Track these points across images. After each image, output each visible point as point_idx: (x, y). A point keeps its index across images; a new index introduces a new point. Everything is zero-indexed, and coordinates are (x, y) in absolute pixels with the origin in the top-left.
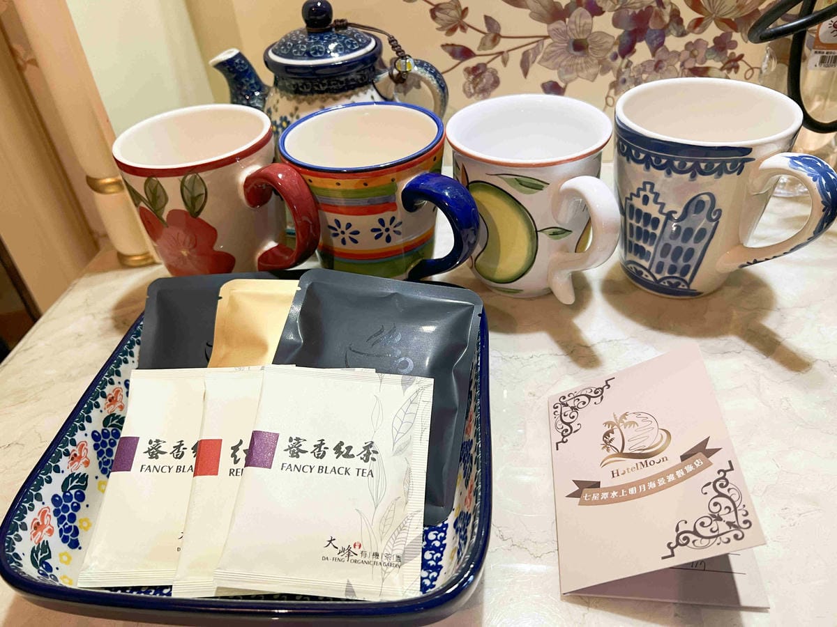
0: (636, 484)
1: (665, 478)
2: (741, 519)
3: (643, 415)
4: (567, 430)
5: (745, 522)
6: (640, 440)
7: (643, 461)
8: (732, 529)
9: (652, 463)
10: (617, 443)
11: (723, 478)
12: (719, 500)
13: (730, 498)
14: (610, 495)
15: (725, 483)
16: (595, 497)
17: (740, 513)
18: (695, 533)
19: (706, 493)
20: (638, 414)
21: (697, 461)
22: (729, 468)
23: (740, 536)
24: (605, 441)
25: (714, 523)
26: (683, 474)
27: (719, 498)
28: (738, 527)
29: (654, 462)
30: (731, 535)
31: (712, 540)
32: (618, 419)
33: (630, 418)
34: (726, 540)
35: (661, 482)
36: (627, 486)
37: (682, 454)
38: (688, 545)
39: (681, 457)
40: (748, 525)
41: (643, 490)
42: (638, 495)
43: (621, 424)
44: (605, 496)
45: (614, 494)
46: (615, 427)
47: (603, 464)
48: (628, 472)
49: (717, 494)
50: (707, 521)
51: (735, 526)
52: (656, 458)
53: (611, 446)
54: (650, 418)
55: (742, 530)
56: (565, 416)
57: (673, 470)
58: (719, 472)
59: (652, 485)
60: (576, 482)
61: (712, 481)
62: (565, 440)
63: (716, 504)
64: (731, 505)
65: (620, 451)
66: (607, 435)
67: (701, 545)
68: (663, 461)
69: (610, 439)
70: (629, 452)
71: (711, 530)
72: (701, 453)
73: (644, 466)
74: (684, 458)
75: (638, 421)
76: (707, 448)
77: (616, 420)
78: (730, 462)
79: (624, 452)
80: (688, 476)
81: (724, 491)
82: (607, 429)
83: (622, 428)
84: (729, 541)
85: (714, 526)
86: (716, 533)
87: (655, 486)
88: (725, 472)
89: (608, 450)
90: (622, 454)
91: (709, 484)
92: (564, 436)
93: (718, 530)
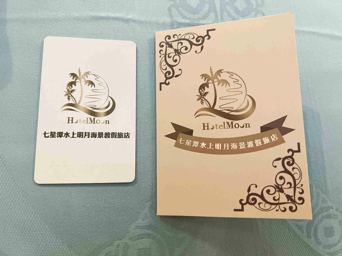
0: (222, 141)
1: (246, 143)
2: (298, 195)
3: (235, 76)
4: (169, 73)
5: (300, 199)
6: (230, 101)
7: (230, 121)
8: (290, 201)
9: (237, 126)
10: (210, 98)
11: (291, 157)
12: (284, 175)
13: (293, 176)
14: (200, 145)
15: (291, 162)
16: (188, 143)
17: (298, 190)
18: (262, 197)
19: (275, 167)
20: (231, 74)
21: (273, 135)
22: (297, 149)
23: (294, 209)
24: (201, 93)
25: (277, 193)
26: (260, 144)
27: (284, 173)
28: (294, 202)
29: (239, 125)
30: (287, 206)
31: (273, 206)
32: (214, 73)
33: (224, 76)
34: (283, 209)
35: (242, 146)
36: (215, 141)
37: (262, 126)
38: (255, 205)
39: (261, 127)
40: (301, 202)
41: (226, 148)
42: (222, 152)
43: (215, 80)
44: (196, 144)
45: (203, 145)
46: (210, 81)
47: (197, 115)
48: (216, 128)
49: (283, 170)
50: (272, 190)
51: (292, 200)
52: (241, 122)
53: (205, 99)
54: (240, 82)
55: (297, 204)
56: (169, 57)
57: (253, 138)
58: (289, 150)
59: (234, 146)
60: (174, 125)
61: (282, 157)
62: (167, 82)
63: (281, 178)
64: (292, 182)
65: (212, 106)
66: (202, 87)
67: (264, 208)
68: (246, 127)
69: (205, 92)
70: (219, 109)
71: (274, 198)
72: (277, 129)
73: (230, 127)
74: (264, 129)
75: (230, 81)
76: (283, 126)
77: (212, 74)
78: (299, 144)
79: (215, 108)
80: (264, 147)
81: (289, 168)
82: (203, 81)
83: (216, 84)
84: (285, 210)
85: (277, 195)
86: (277, 202)
87: (236, 148)
88: (294, 152)
89: (202, 103)
90: (212, 109)
91: (278, 159)
92: (167, 79)
93: (279, 199)
